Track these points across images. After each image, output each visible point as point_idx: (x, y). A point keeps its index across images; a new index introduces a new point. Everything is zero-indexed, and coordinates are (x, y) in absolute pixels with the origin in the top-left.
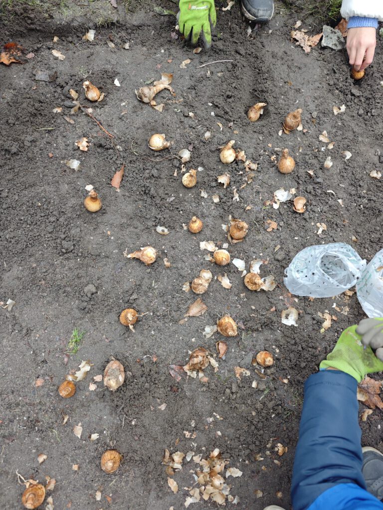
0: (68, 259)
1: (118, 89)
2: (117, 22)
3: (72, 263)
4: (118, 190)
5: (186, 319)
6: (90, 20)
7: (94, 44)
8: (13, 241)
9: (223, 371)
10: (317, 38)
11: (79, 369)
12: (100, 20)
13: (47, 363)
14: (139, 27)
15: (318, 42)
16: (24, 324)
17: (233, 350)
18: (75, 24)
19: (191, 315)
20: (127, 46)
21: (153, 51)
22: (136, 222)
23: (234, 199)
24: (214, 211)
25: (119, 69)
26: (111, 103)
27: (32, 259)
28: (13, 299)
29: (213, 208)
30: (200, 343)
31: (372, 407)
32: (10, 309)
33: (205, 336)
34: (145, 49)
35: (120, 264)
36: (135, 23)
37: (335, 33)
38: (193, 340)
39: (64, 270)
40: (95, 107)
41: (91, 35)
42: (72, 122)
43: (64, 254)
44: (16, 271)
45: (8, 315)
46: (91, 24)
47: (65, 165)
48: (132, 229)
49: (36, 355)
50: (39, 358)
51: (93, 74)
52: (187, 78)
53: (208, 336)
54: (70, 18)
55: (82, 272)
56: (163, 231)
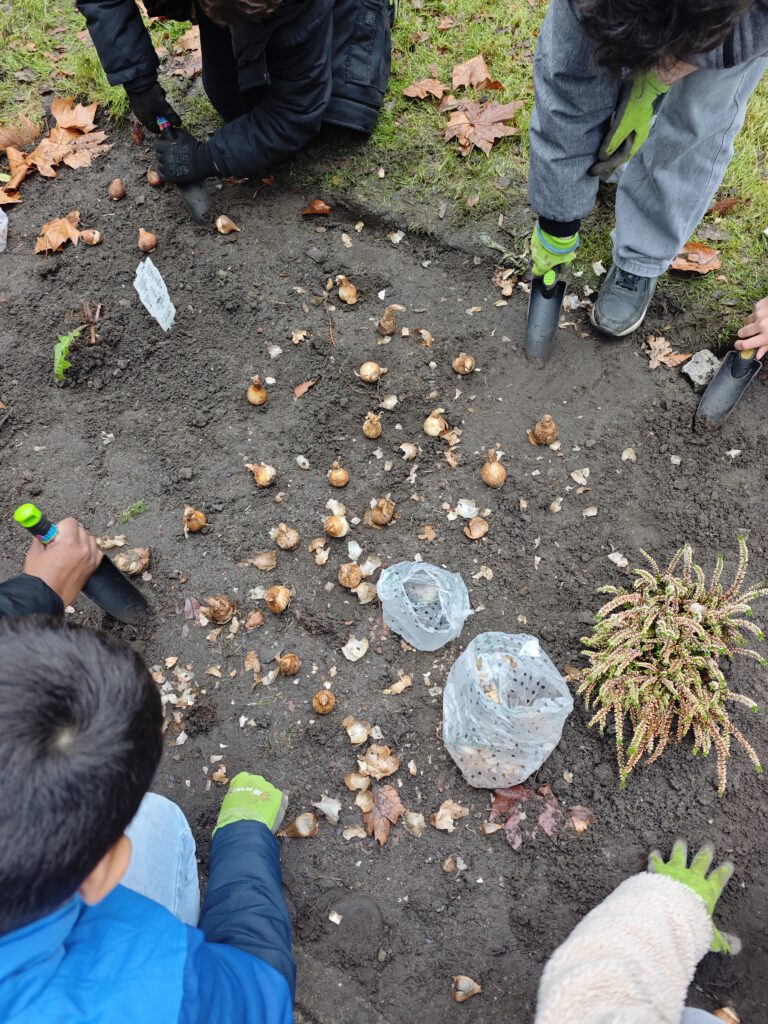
0: (192, 432)
1: (378, 301)
2: (432, 234)
3: (191, 439)
4: (296, 399)
5: (247, 565)
6: (404, 220)
7: (394, 247)
8: (160, 386)
9: (236, 644)
10: (683, 358)
11: (113, 538)
12: (414, 225)
13: (93, 513)
14: (454, 249)
15: (679, 363)
16: (105, 465)
17: (267, 632)
18: (387, 218)
19: (255, 563)
20: (426, 264)
21: (452, 282)
22: (284, 439)
23: (408, 479)
24: (376, 479)
25: (396, 283)
26: (361, 312)
27: (163, 414)
28: (116, 436)
29: (378, 474)
30: (240, 598)
31: (369, 829)
32: (105, 443)
33: (251, 595)
34: (445, 275)
35: (234, 469)
36: (450, 243)
37: (712, 364)
38: (235, 590)
39: (180, 440)
40: (339, 308)
41: (397, 237)
42: (307, 310)
43: (192, 425)
44: (140, 415)
45: (100, 447)
46: (403, 226)
47: (266, 346)
48: (276, 443)
49: (91, 498)
50: (90, 503)
51: (366, 274)
52: (464, 326)
53: (253, 597)
54: (382, 211)
55: (194, 454)
56: (304, 464)
